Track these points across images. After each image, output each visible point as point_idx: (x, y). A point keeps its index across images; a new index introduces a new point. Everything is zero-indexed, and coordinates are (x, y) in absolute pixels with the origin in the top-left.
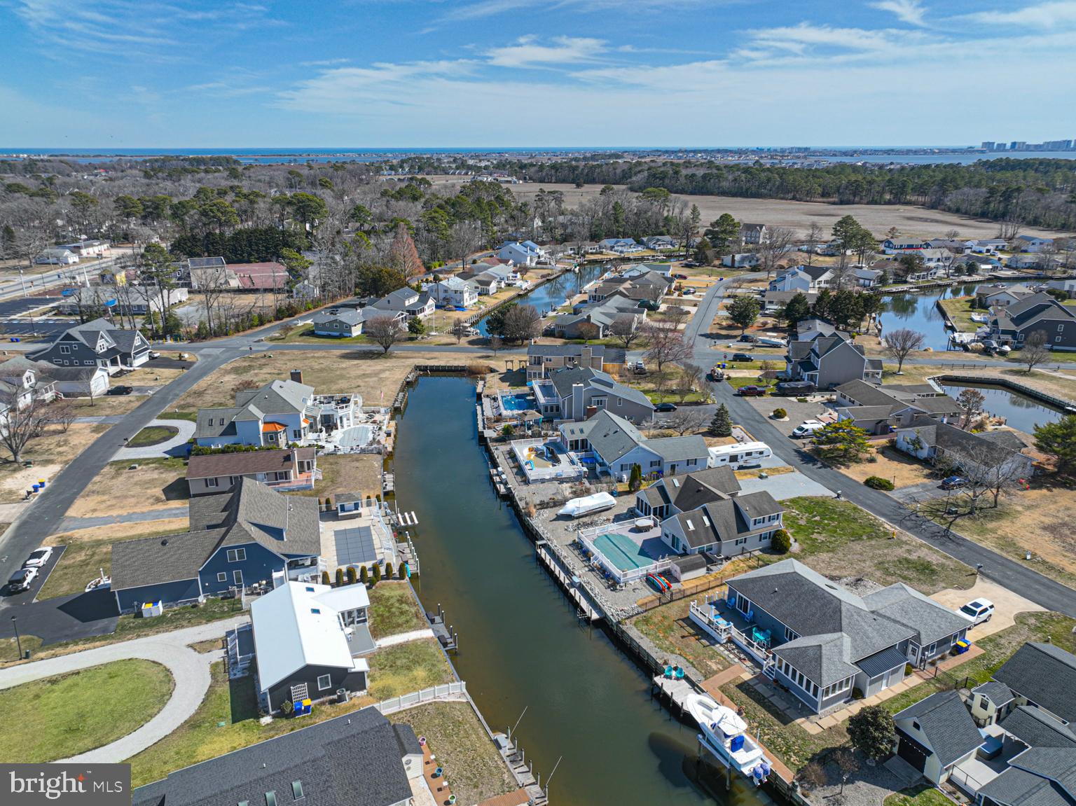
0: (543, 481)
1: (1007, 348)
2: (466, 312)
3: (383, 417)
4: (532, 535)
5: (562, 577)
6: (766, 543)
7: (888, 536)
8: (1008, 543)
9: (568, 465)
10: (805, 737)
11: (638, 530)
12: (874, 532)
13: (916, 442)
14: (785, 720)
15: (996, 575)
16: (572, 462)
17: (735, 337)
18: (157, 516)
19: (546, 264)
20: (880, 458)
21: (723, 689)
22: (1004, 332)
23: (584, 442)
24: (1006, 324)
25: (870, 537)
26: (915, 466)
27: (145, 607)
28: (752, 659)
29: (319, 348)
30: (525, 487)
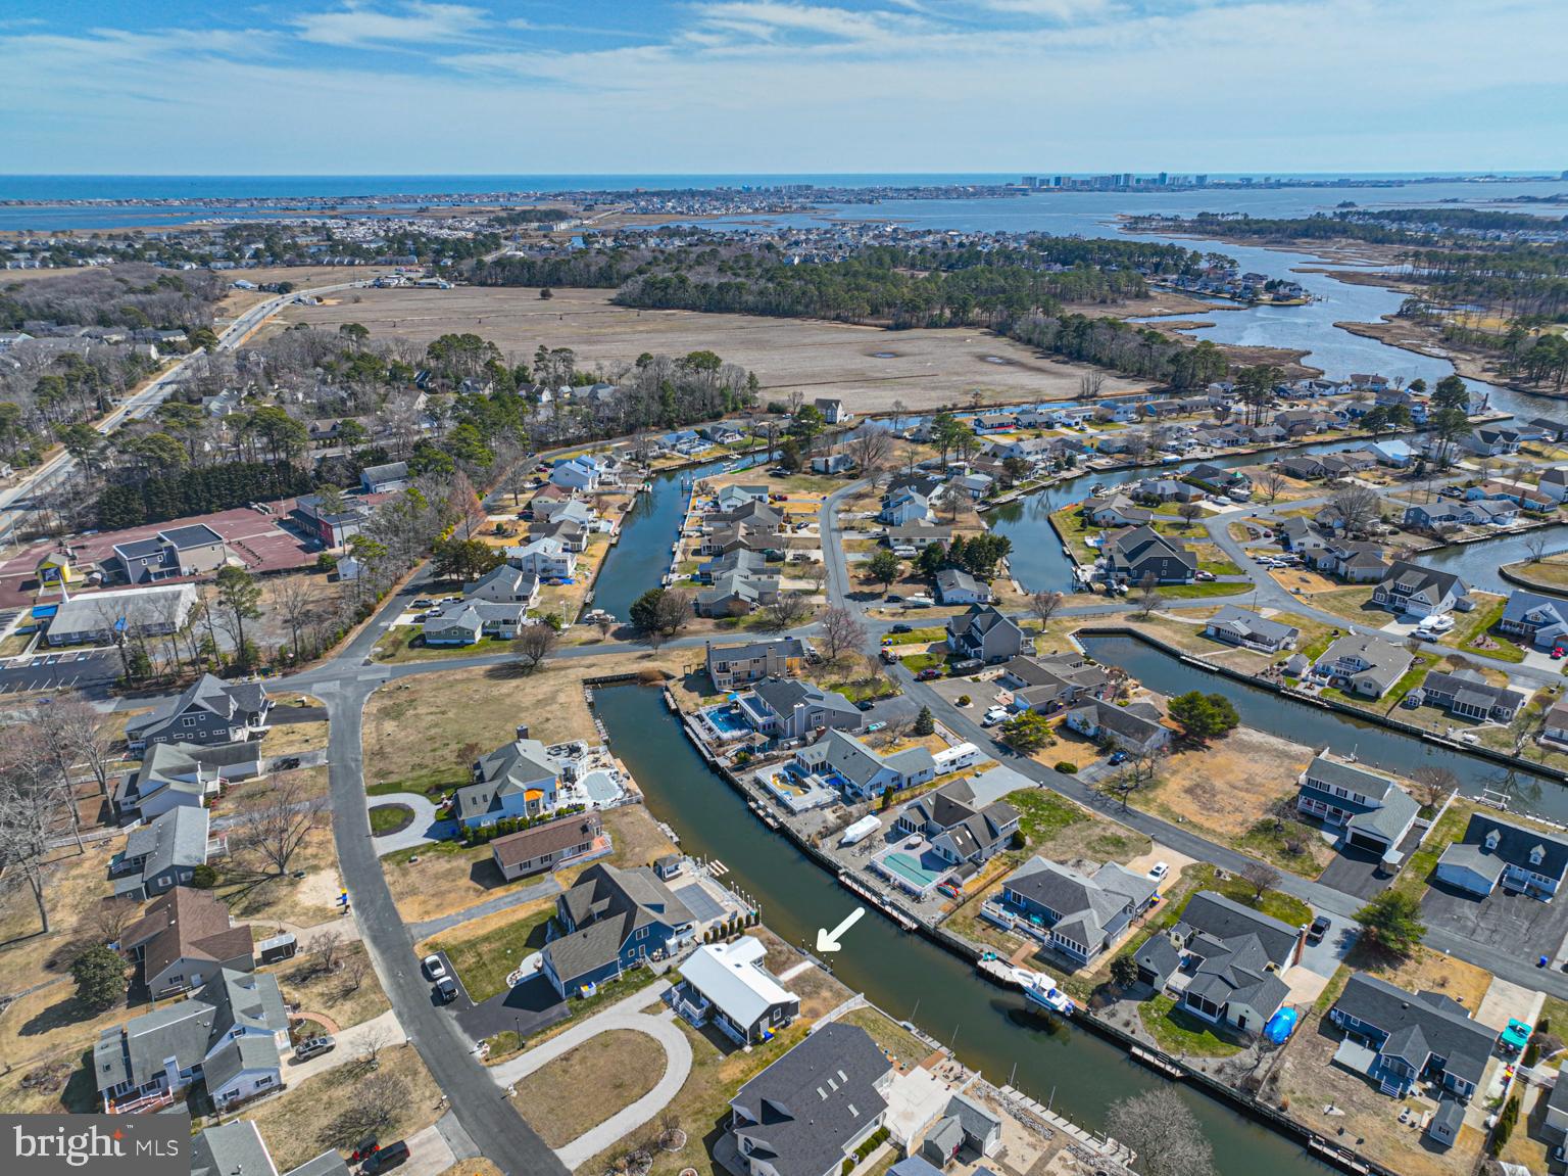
0: (807, 810)
1: (1125, 588)
2: (576, 585)
3: (607, 758)
4: (831, 869)
5: (875, 900)
6: (1009, 841)
7: (1086, 818)
8: (1165, 810)
9: (819, 792)
10: (1083, 981)
11: (910, 847)
12: (1074, 817)
13: (1085, 723)
14: (1069, 973)
15: (1163, 839)
16: (820, 785)
17: (879, 596)
19: (610, 484)
20: (1060, 741)
21: (1025, 961)
22: (1121, 569)
23: (823, 764)
24: (1120, 561)
25: (1075, 822)
26: (1087, 744)
27: (584, 989)
28: (1034, 936)
29: (451, 666)
30: (794, 819)
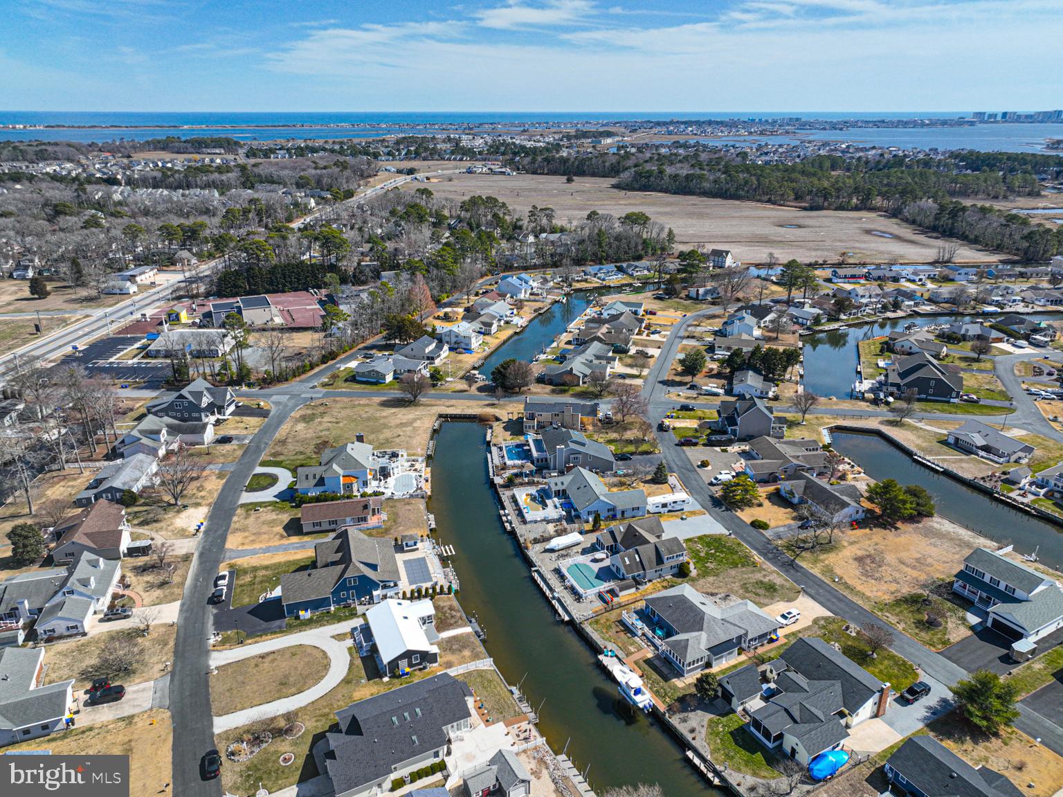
0: (536, 522)
1: (891, 399)
2: (474, 354)
3: (420, 465)
4: (529, 563)
5: (548, 592)
6: (675, 570)
7: (754, 564)
8: (829, 570)
9: (553, 509)
10: (675, 688)
11: (595, 561)
12: (746, 562)
13: (791, 493)
14: (666, 679)
15: (813, 592)
16: (556, 507)
17: (685, 384)
18: (286, 549)
19: (538, 295)
20: (767, 503)
21: (636, 663)
22: (893, 385)
23: (564, 491)
24: (894, 378)
25: (743, 566)
26: (789, 510)
27: (302, 613)
28: (654, 645)
29: (362, 395)
30: (523, 526)
